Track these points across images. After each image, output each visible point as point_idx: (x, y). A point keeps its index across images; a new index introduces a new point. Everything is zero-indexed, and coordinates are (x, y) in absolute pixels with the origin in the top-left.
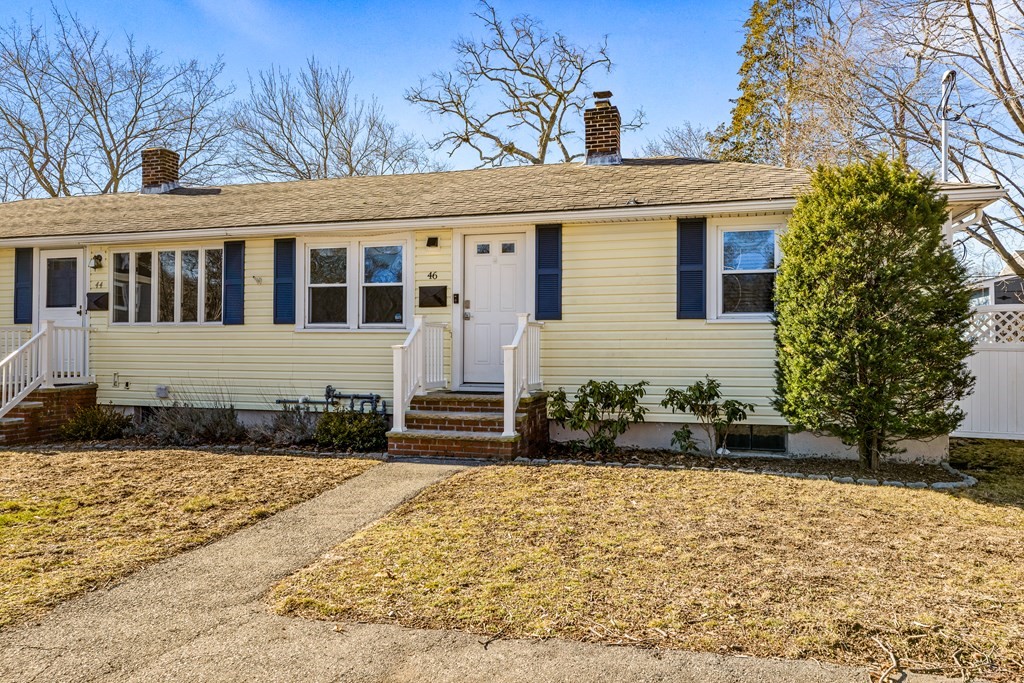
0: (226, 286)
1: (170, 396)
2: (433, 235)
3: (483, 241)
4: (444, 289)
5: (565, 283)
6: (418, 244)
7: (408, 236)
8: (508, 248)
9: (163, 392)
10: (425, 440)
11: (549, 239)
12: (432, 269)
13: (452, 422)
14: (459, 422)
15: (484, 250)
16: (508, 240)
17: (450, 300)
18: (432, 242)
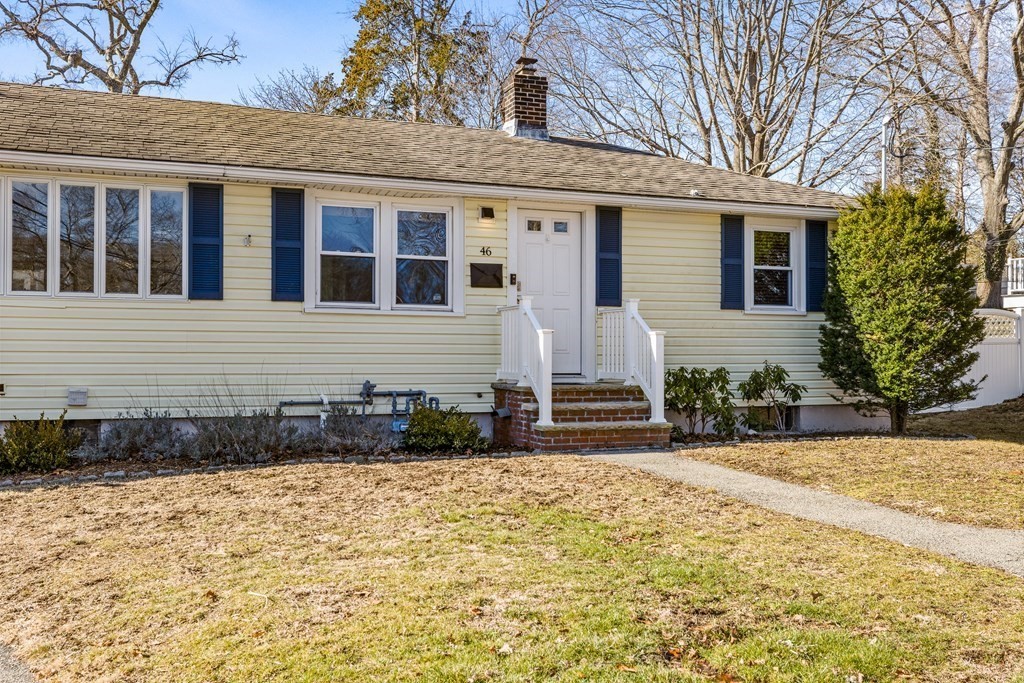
0: (193, 247)
1: (91, 402)
2: (488, 204)
3: (535, 216)
4: (500, 267)
5: (625, 268)
6: (468, 213)
7: (455, 203)
8: (560, 227)
9: (78, 398)
10: (585, 432)
11: (609, 221)
12: (486, 244)
13: (591, 412)
14: (598, 412)
15: (534, 226)
16: (561, 217)
17: (506, 281)
18: (488, 213)
